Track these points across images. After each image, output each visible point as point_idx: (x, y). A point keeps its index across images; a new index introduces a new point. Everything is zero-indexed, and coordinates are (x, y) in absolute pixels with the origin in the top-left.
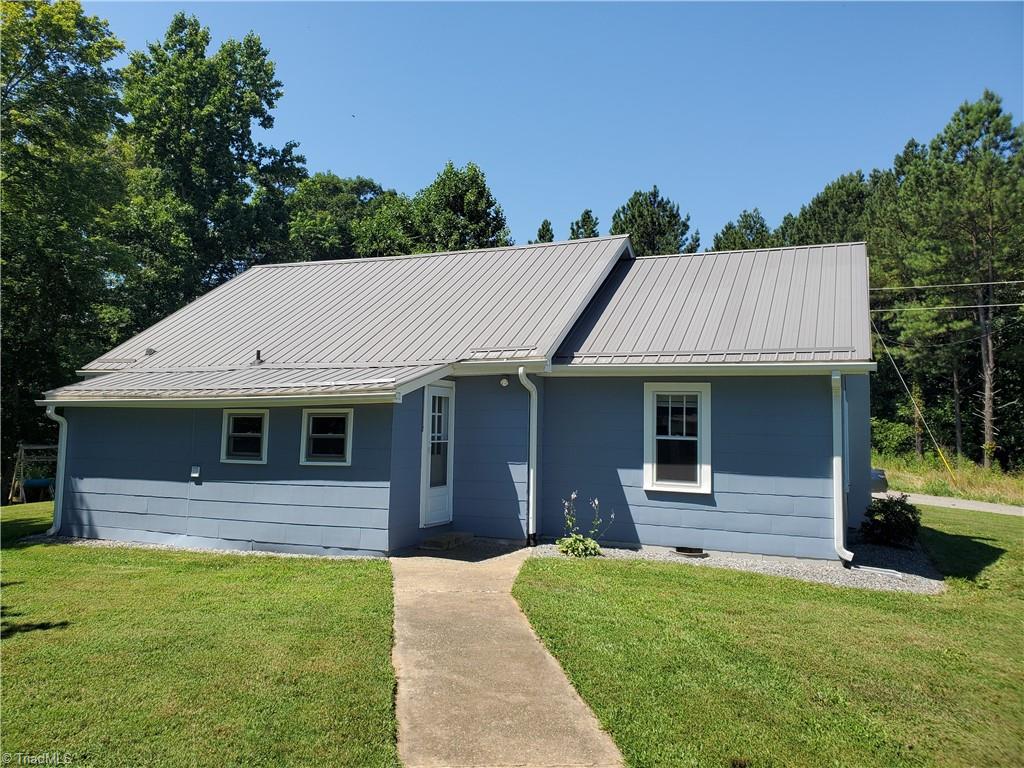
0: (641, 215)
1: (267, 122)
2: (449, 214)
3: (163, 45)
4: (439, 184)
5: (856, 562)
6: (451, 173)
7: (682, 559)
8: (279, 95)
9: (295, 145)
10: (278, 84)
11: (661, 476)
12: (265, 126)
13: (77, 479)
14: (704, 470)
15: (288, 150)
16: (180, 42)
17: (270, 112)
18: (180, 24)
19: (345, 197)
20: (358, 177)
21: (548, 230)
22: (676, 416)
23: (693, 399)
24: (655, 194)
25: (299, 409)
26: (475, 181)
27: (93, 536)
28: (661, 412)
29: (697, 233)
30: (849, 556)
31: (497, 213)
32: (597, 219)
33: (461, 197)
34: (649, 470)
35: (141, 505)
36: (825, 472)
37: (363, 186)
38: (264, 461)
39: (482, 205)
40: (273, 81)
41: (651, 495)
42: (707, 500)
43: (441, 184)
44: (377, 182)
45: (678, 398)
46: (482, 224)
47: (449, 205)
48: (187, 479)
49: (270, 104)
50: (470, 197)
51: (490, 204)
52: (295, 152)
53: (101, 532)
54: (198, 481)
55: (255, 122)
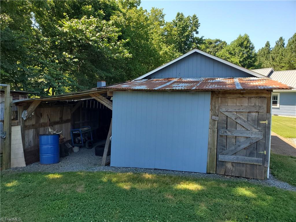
1: (197, 33)
2: (240, 48)
3: (175, 20)
4: (237, 40)
6: (240, 37)
8: (199, 26)
9: (203, 37)
10: (199, 24)
12: (197, 34)
16: (179, 18)
17: (198, 30)
18: (178, 14)
19: (213, 45)
20: (216, 39)
21: (269, 44)
26: (247, 39)
31: (252, 46)
32: (284, 39)
33: (243, 43)
37: (217, 41)
39: (248, 45)
40: (198, 23)
44: (220, 39)
46: (248, 49)
47: (239, 45)
49: (197, 28)
50: (245, 43)
51: (250, 44)
52: (203, 38)
55: (194, 33)
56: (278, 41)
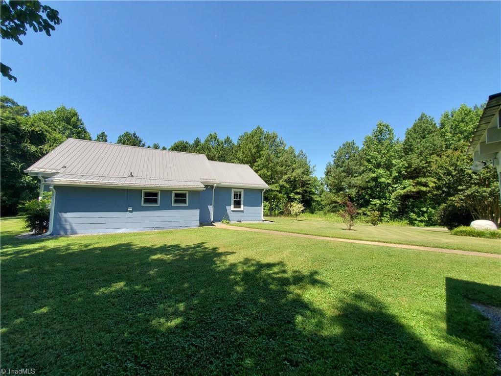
7: (238, 222)
11: (234, 207)
13: (63, 213)
14: (242, 206)
22: (237, 195)
23: (240, 192)
25: (171, 191)
27: (74, 232)
28: (235, 195)
34: (232, 206)
35: (103, 220)
36: (261, 206)
38: (159, 205)
41: (233, 211)
42: (242, 211)
45: (237, 192)
48: (127, 211)
53: (78, 231)
54: (131, 212)
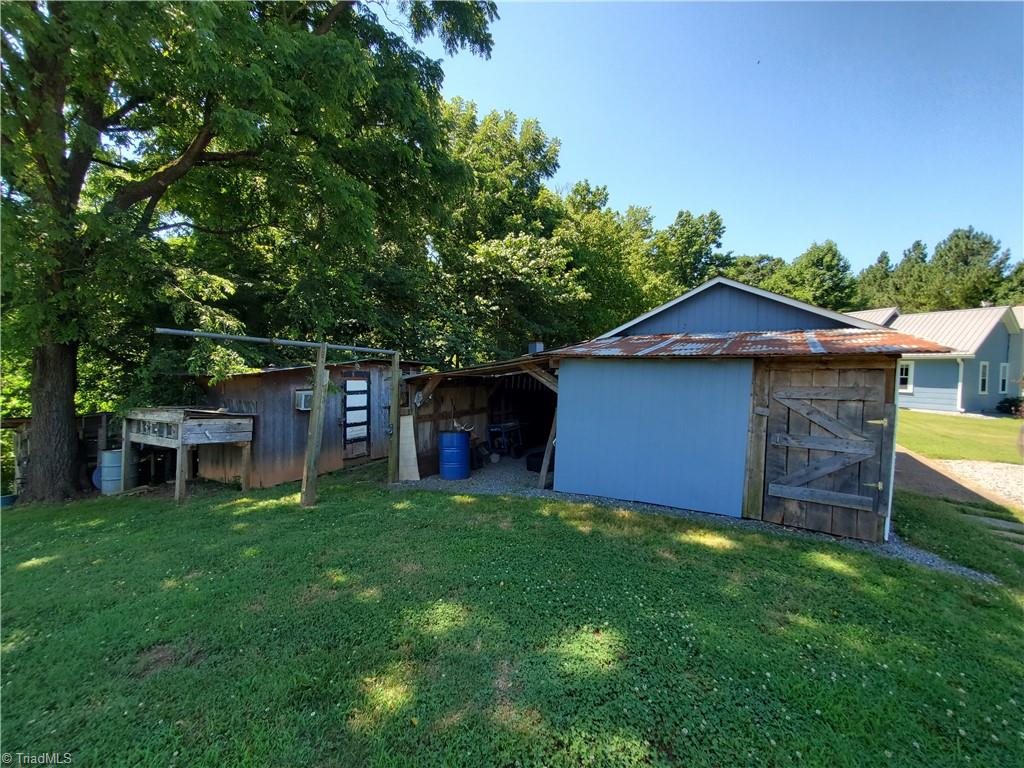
0: (957, 246)
1: (719, 246)
2: (814, 269)
3: (674, 225)
5: (965, 412)
8: (724, 232)
9: (732, 253)
10: (724, 228)
15: (728, 256)
16: (681, 221)
17: (720, 241)
18: (681, 214)
19: (753, 267)
20: (760, 255)
21: (886, 257)
24: (971, 231)
26: (832, 251)
29: (1008, 250)
30: (963, 410)
31: (845, 263)
32: (925, 245)
33: (822, 259)
37: (763, 258)
39: (835, 262)
40: (722, 226)
42: (911, 394)
43: (809, 253)
44: (770, 255)
46: (835, 271)
47: (814, 264)
49: (720, 236)
50: (827, 259)
51: (840, 260)
52: (732, 255)
55: (713, 246)
56: (909, 250)
